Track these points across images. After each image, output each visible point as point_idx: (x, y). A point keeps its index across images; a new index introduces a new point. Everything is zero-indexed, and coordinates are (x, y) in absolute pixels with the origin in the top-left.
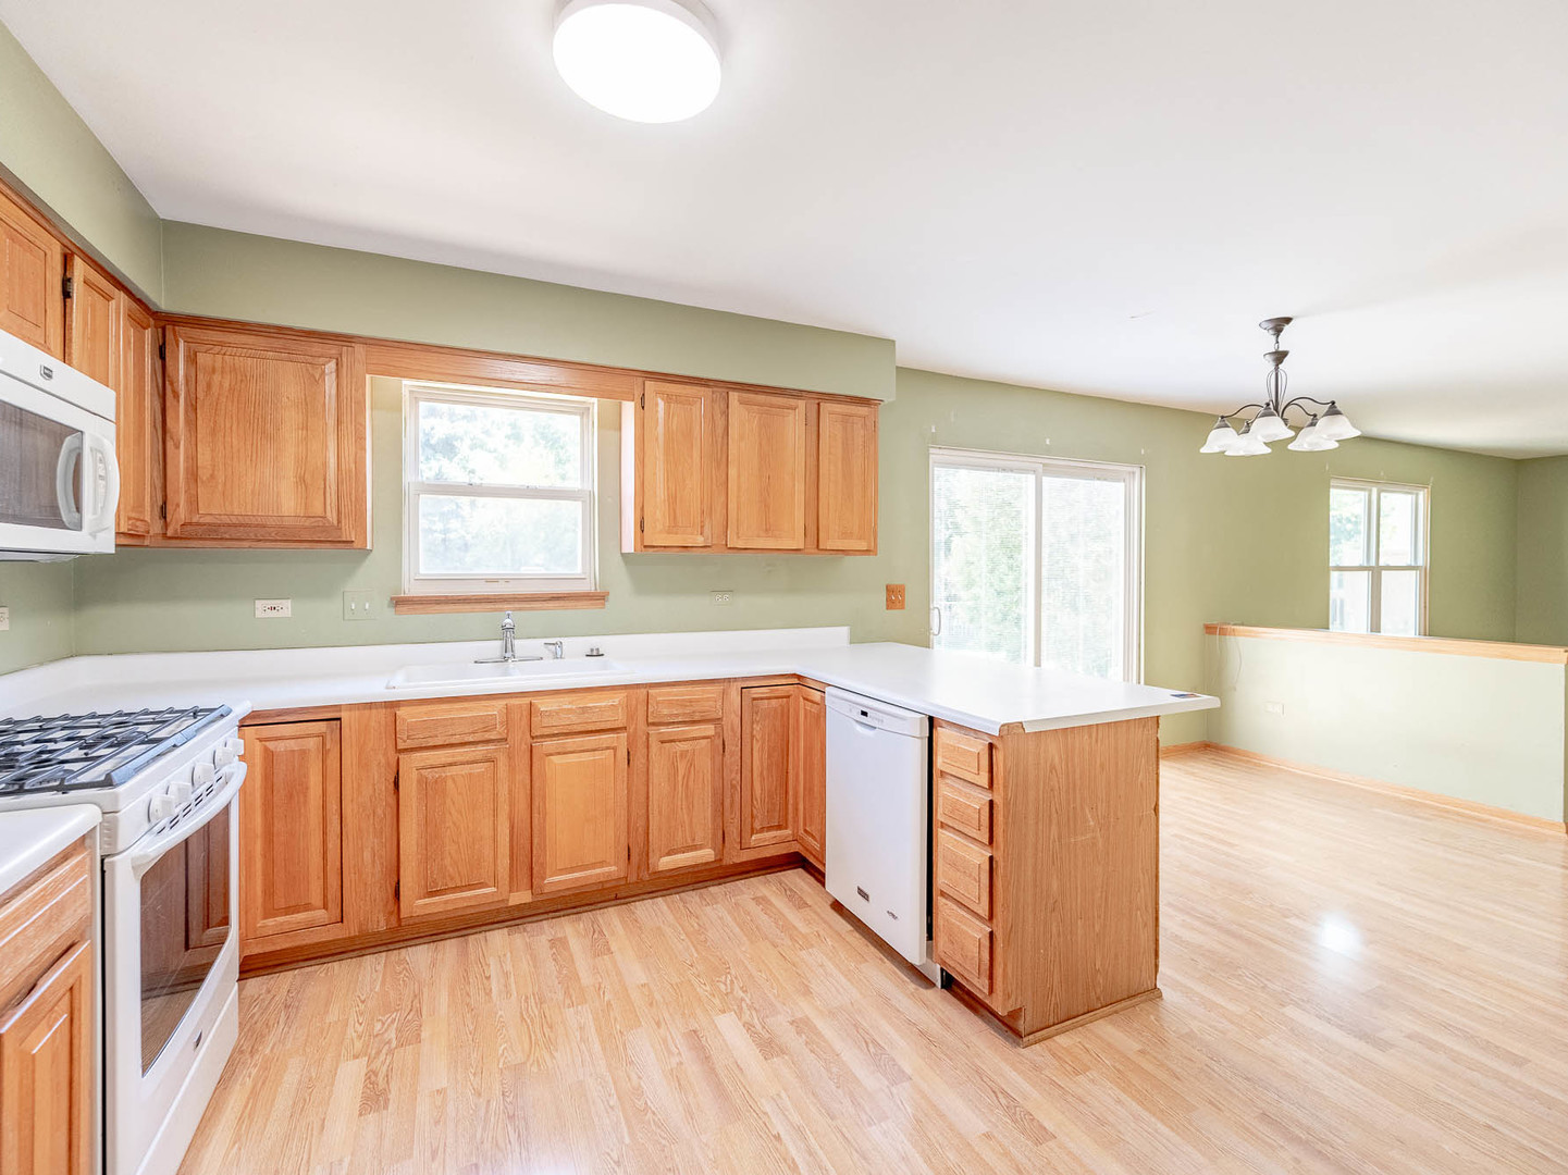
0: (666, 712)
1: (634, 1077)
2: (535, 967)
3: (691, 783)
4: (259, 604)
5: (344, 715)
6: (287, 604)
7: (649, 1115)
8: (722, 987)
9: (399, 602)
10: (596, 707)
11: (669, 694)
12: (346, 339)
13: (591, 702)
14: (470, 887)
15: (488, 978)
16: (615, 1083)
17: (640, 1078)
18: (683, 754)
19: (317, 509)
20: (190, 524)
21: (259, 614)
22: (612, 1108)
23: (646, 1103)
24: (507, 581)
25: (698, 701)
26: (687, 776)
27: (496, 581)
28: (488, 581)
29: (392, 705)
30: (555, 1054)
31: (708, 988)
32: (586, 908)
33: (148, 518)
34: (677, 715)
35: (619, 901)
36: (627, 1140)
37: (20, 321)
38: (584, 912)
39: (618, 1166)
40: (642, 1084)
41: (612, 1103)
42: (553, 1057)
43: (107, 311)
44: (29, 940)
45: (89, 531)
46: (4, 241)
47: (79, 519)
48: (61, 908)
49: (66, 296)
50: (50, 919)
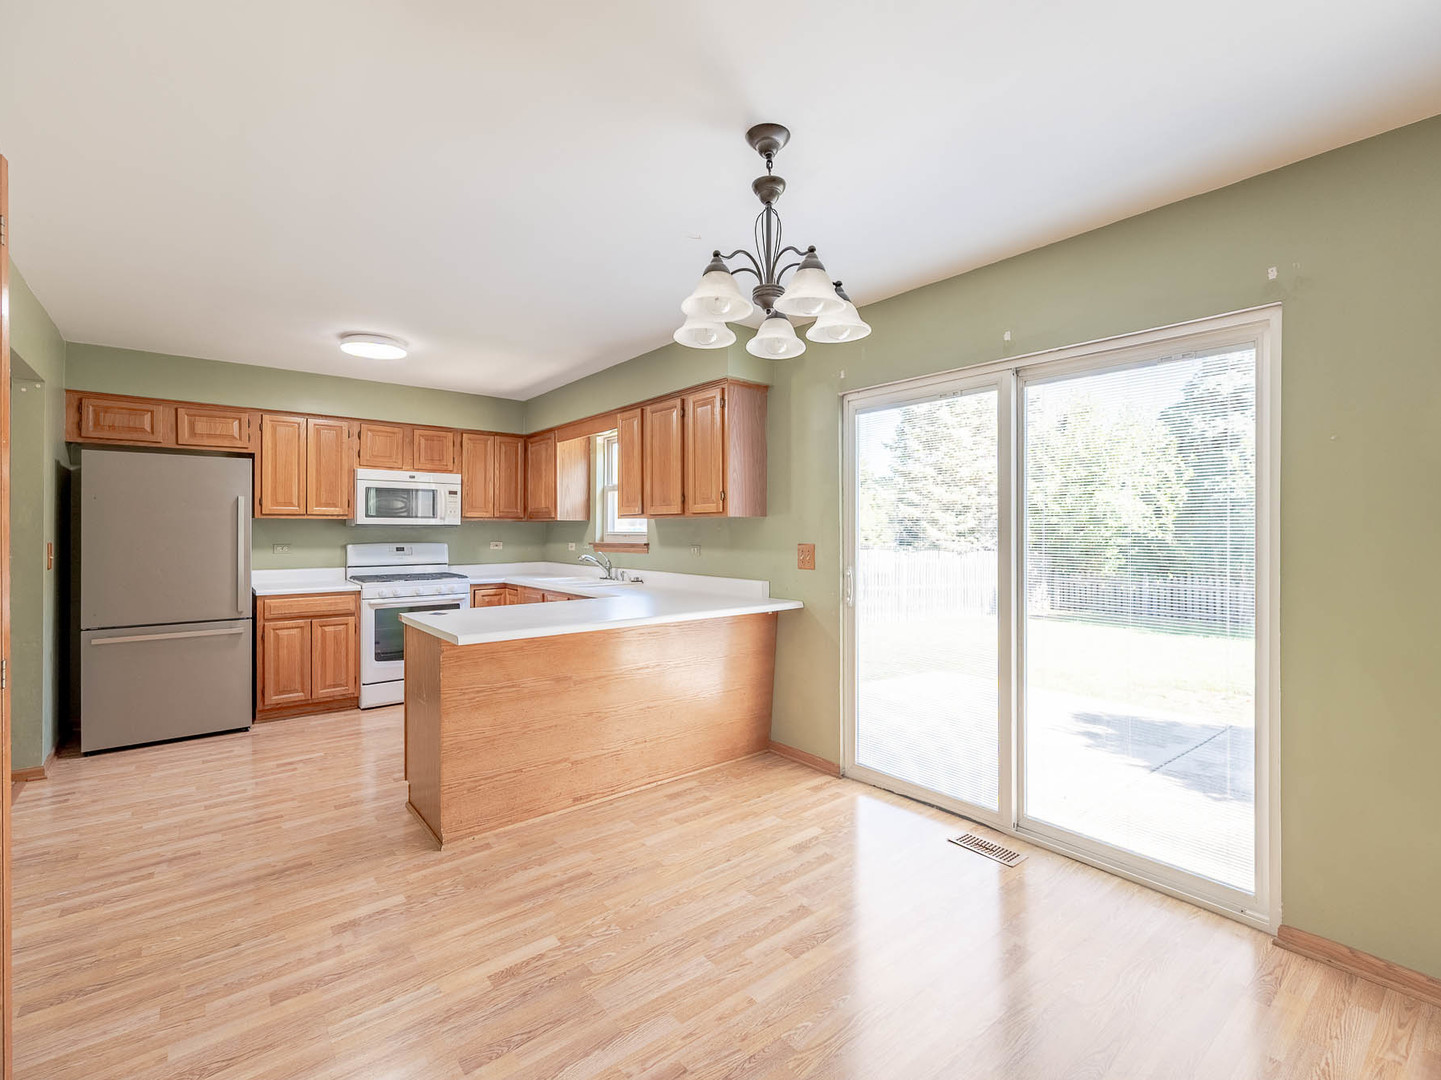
4: (569, 544)
6: (574, 545)
9: (596, 546)
19: (546, 504)
20: (531, 512)
21: (569, 549)
33: (519, 511)
37: (431, 461)
43: (486, 445)
44: (322, 605)
45: (441, 518)
46: (423, 441)
47: (434, 515)
48: (336, 604)
49: (462, 446)
50: (331, 604)
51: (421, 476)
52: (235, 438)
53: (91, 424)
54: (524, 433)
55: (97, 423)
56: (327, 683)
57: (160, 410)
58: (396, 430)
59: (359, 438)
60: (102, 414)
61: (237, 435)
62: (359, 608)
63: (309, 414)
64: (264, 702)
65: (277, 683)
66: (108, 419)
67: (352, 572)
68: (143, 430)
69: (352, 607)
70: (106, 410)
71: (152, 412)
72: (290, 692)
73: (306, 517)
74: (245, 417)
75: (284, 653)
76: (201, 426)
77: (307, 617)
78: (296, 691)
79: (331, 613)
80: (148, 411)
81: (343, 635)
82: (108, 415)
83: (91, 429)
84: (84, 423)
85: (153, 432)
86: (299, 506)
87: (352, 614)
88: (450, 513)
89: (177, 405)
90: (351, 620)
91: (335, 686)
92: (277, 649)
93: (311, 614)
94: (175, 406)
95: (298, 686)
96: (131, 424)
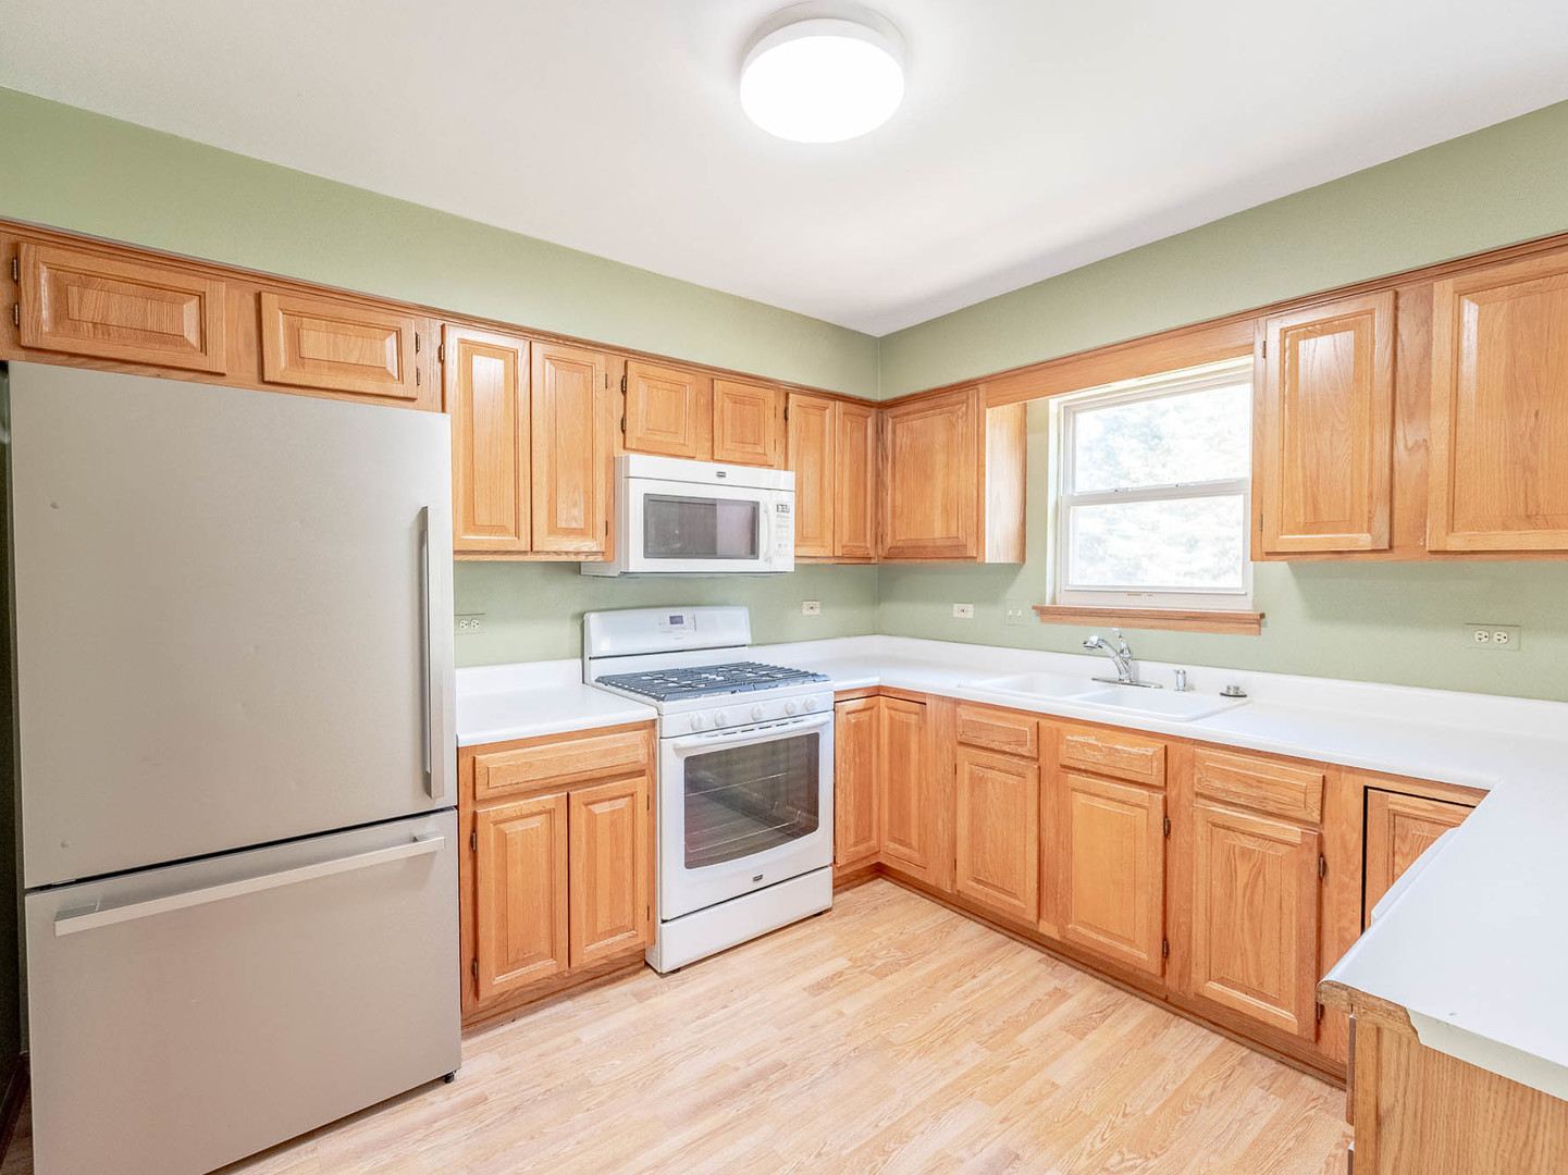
0: (1218, 784)
1: (921, 1128)
2: (1010, 998)
3: (1258, 898)
4: (956, 606)
5: (928, 701)
6: (970, 607)
7: (880, 1159)
8: (1116, 1159)
9: (1043, 612)
10: (1125, 752)
11: (1228, 762)
12: (970, 384)
13: (1122, 745)
14: (1003, 891)
15: (974, 977)
16: (907, 1115)
17: (923, 1133)
18: (1246, 854)
19: (954, 534)
20: (896, 548)
21: (956, 614)
22: (877, 1126)
23: (893, 1151)
24: (1150, 594)
25: (1270, 783)
26: (1251, 886)
27: (1138, 594)
28: (1130, 594)
29: (957, 702)
30: (915, 1061)
31: (1098, 1145)
32: (1129, 988)
33: (869, 545)
34: (1238, 795)
35: (1166, 1005)
36: (844, 1153)
37: (741, 445)
38: (1124, 990)
39: (816, 1157)
40: (917, 1137)
41: (880, 1124)
42: (911, 1060)
43: (823, 417)
44: (588, 759)
45: (766, 560)
46: (728, 405)
47: (753, 551)
48: (615, 751)
49: (786, 418)
50: (605, 754)
51: (735, 473)
52: (390, 375)
53: (45, 314)
54: (879, 397)
55: (61, 314)
56: (601, 928)
57: (218, 291)
58: (687, 378)
59: (624, 392)
60: (74, 290)
61: (393, 369)
62: (653, 756)
63: (534, 332)
64: (477, 993)
65: (504, 945)
66: (90, 305)
67: (597, 669)
68: (178, 339)
69: (641, 755)
70: (87, 279)
71: (201, 297)
72: (526, 962)
73: (529, 558)
74: (410, 326)
75: (516, 874)
76: (316, 342)
77: (558, 787)
78: (540, 956)
79: (605, 773)
80: (191, 293)
81: (627, 817)
82: (90, 295)
83: (46, 329)
84: (25, 308)
85: (203, 348)
86: (517, 534)
87: (641, 773)
88: (779, 549)
89: (259, 285)
90: (640, 784)
91: (612, 933)
92: (504, 868)
93: (568, 779)
94: (258, 288)
95: (545, 947)
96: (151, 324)
